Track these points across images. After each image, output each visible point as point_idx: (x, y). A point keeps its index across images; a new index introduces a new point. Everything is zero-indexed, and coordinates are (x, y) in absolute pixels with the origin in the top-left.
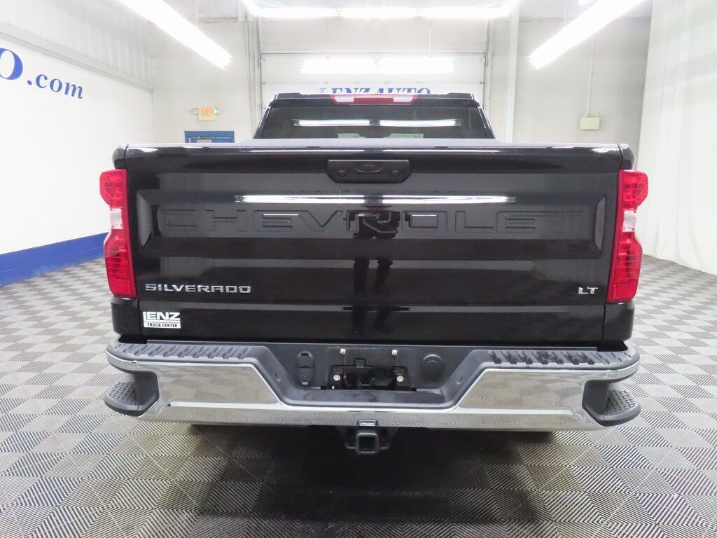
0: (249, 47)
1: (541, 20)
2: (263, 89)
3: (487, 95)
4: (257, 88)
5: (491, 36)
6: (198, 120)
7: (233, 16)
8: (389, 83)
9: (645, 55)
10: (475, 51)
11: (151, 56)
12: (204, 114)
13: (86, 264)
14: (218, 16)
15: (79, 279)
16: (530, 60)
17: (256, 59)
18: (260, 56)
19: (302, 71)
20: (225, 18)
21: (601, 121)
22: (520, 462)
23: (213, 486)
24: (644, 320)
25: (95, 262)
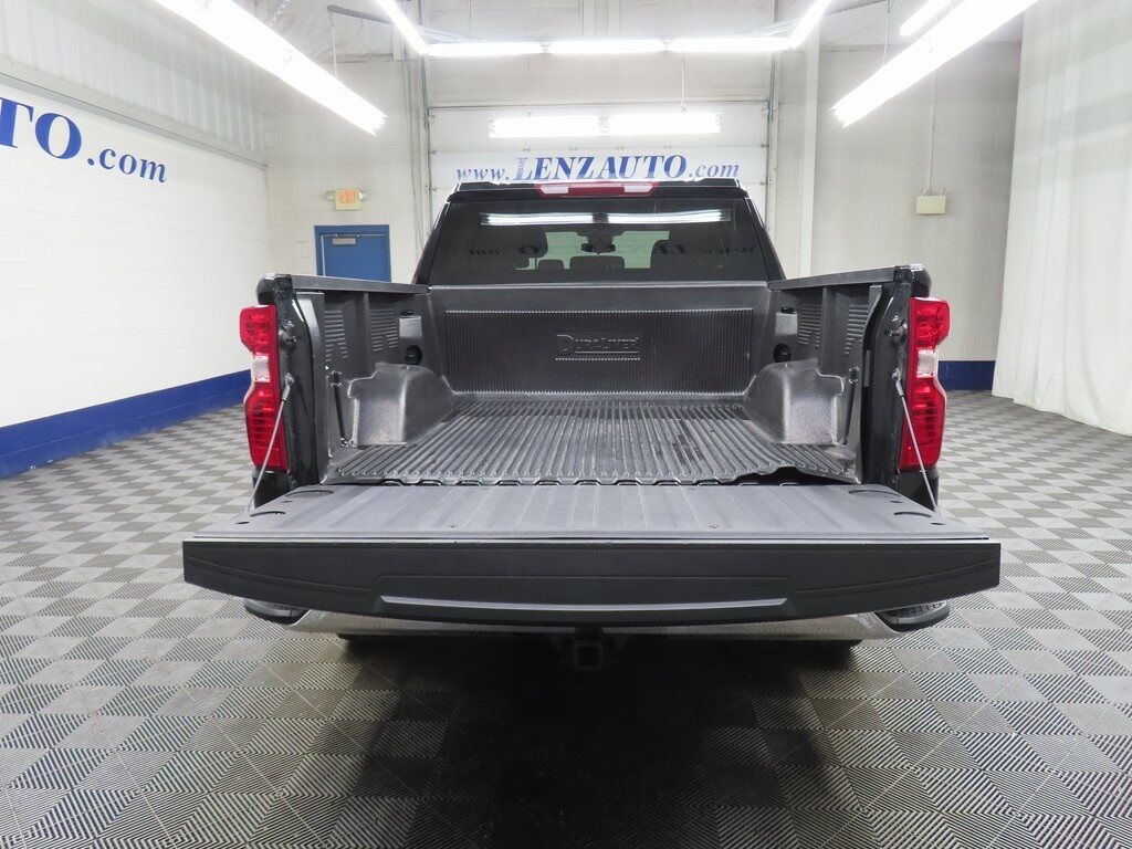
0: (410, 98)
1: (853, 49)
2: (432, 162)
3: (773, 164)
4: (424, 159)
5: (777, 75)
6: (335, 210)
7: (387, 52)
8: (623, 148)
9: (1014, 98)
10: (753, 98)
11: (263, 114)
12: (344, 200)
13: (172, 428)
14: (364, 52)
15: (165, 450)
16: (837, 114)
17: (422, 115)
18: (428, 111)
19: (491, 135)
20: (374, 55)
21: (948, 202)
22: (803, 694)
23: (380, 727)
24: (1003, 502)
25: (186, 425)
